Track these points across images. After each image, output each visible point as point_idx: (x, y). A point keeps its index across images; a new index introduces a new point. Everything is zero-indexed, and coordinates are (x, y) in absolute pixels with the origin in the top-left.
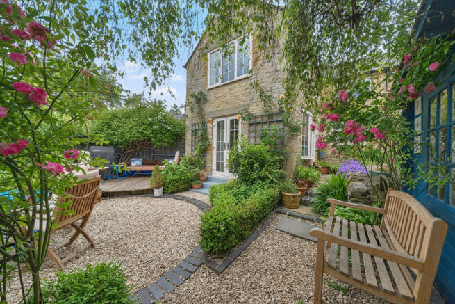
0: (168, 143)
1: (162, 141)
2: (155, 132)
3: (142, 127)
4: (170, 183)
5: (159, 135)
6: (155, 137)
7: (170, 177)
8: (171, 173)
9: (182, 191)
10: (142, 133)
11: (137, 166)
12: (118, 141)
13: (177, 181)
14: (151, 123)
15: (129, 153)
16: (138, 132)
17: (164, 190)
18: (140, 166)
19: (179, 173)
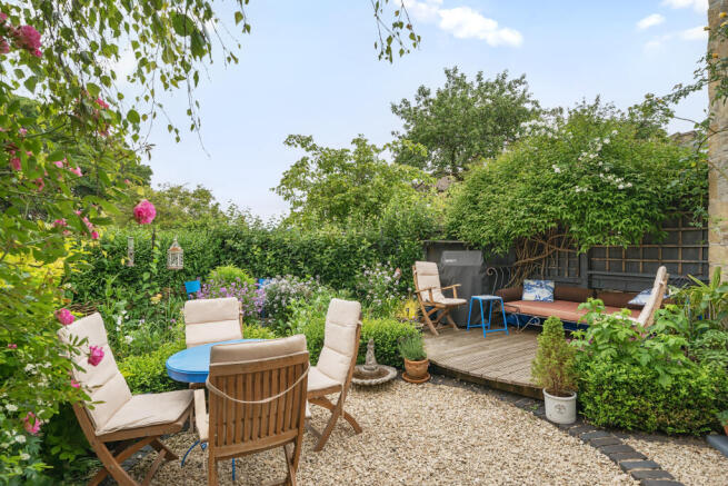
0: (629, 235)
1: (607, 230)
2: (579, 207)
3: (540, 196)
4: (599, 389)
5: (592, 214)
6: (581, 220)
7: (601, 367)
8: (608, 352)
9: (661, 433)
10: (541, 211)
11: (537, 302)
12: (491, 238)
13: (633, 389)
14: (565, 179)
15: (524, 265)
16: (531, 210)
17: (579, 406)
18: (544, 302)
19: (645, 359)
